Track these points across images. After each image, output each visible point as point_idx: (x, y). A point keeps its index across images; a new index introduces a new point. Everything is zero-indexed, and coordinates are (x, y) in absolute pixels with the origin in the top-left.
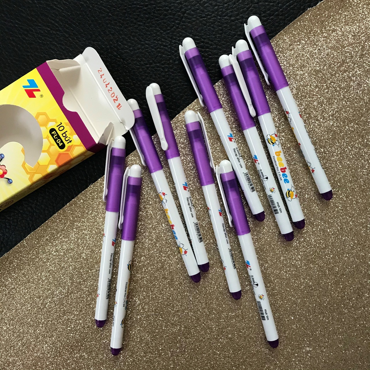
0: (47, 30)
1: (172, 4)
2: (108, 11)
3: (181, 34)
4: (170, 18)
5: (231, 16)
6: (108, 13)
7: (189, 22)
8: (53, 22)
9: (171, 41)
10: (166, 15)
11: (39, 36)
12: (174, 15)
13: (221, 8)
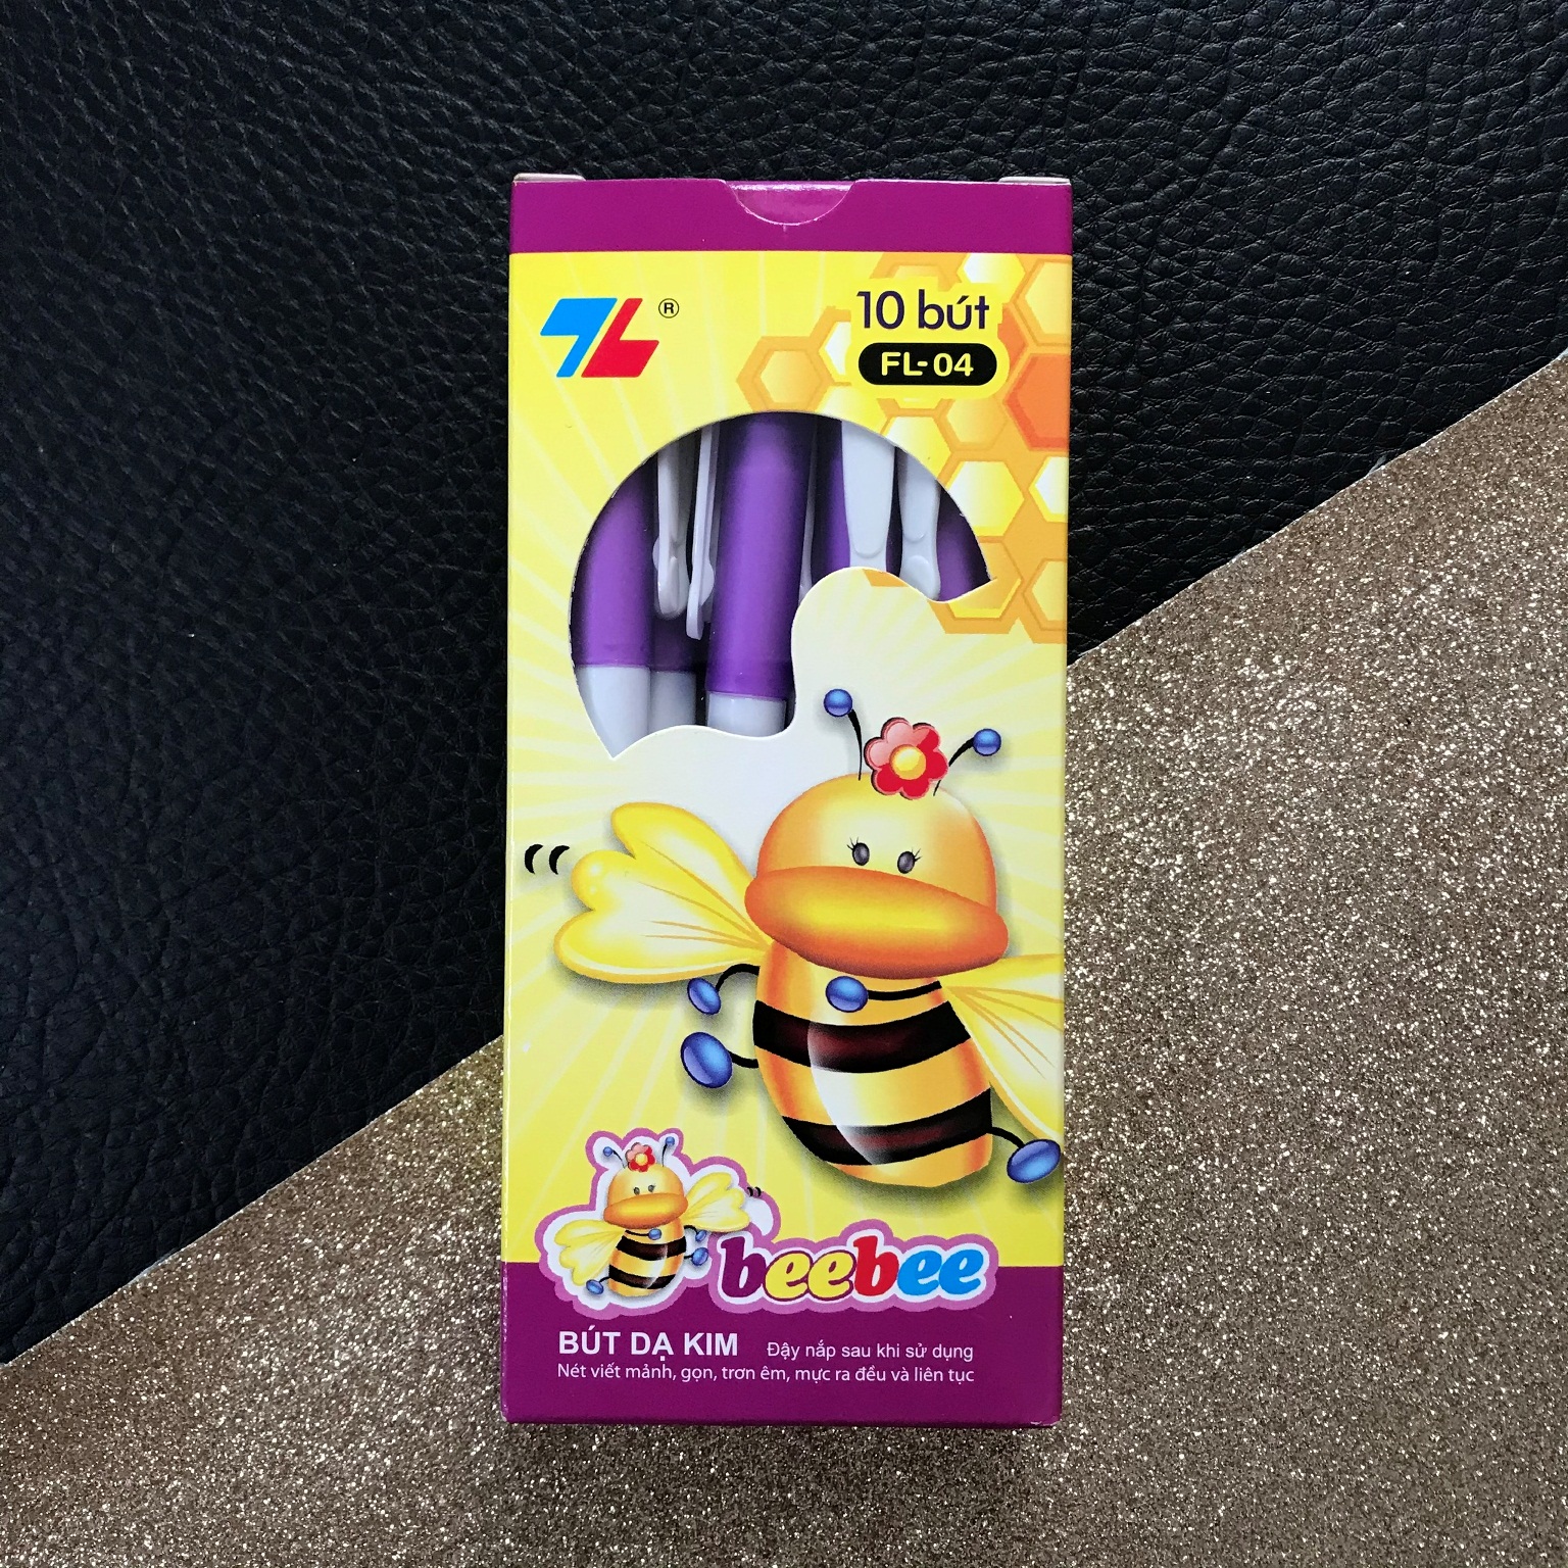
0: (453, 108)
1: (1177, 57)
2: (813, 44)
3: (1203, 226)
4: (1155, 130)
5: (1493, 166)
6: (815, 57)
7: (1258, 171)
8: (496, 68)
9: (1142, 260)
10: (1135, 112)
11: (407, 135)
12: (1181, 116)
13: (1445, 114)
